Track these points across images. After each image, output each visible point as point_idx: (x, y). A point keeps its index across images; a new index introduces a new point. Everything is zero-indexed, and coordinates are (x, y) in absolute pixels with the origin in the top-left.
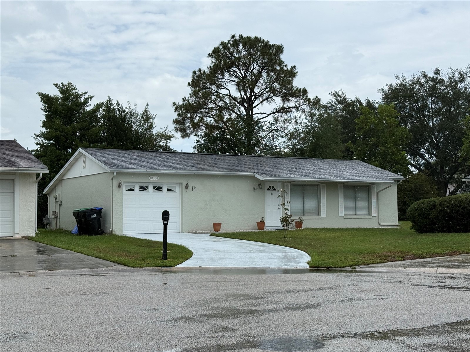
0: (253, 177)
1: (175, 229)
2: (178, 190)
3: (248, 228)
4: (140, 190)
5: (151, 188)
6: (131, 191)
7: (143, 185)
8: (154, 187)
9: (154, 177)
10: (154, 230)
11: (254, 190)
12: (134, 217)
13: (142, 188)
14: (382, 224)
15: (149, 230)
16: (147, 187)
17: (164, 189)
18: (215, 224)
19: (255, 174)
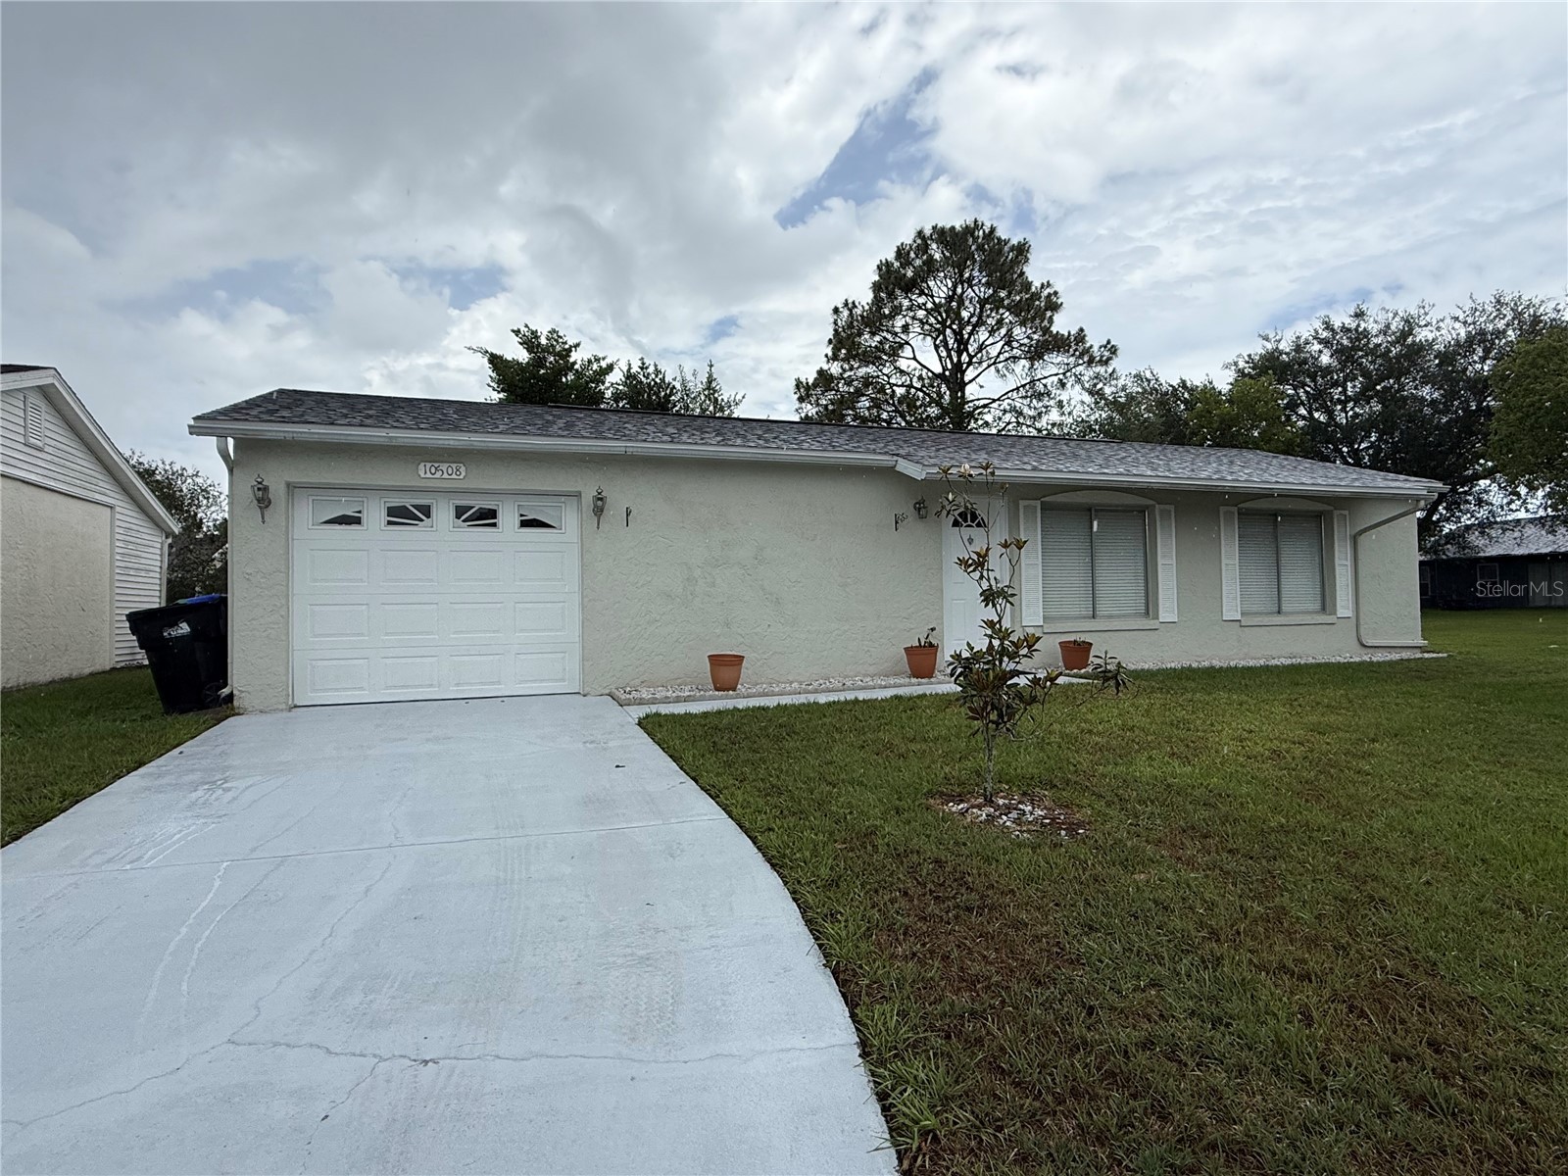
0: (890, 473)
1: (557, 681)
2: (571, 521)
3: (872, 670)
4: (390, 523)
5: (443, 514)
6: (343, 527)
7: (408, 501)
8: (460, 512)
9: (444, 466)
10: (458, 685)
11: (897, 522)
12: (362, 635)
13: (400, 515)
14: (1370, 642)
15: (431, 686)
16: (426, 511)
17: (508, 518)
18: (715, 660)
19: (895, 458)
